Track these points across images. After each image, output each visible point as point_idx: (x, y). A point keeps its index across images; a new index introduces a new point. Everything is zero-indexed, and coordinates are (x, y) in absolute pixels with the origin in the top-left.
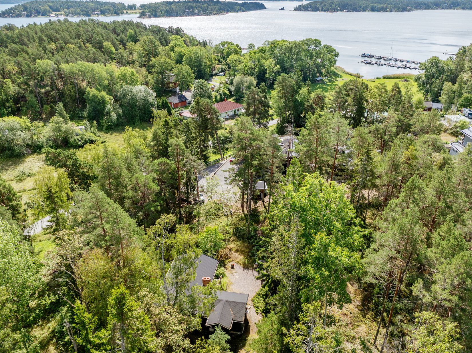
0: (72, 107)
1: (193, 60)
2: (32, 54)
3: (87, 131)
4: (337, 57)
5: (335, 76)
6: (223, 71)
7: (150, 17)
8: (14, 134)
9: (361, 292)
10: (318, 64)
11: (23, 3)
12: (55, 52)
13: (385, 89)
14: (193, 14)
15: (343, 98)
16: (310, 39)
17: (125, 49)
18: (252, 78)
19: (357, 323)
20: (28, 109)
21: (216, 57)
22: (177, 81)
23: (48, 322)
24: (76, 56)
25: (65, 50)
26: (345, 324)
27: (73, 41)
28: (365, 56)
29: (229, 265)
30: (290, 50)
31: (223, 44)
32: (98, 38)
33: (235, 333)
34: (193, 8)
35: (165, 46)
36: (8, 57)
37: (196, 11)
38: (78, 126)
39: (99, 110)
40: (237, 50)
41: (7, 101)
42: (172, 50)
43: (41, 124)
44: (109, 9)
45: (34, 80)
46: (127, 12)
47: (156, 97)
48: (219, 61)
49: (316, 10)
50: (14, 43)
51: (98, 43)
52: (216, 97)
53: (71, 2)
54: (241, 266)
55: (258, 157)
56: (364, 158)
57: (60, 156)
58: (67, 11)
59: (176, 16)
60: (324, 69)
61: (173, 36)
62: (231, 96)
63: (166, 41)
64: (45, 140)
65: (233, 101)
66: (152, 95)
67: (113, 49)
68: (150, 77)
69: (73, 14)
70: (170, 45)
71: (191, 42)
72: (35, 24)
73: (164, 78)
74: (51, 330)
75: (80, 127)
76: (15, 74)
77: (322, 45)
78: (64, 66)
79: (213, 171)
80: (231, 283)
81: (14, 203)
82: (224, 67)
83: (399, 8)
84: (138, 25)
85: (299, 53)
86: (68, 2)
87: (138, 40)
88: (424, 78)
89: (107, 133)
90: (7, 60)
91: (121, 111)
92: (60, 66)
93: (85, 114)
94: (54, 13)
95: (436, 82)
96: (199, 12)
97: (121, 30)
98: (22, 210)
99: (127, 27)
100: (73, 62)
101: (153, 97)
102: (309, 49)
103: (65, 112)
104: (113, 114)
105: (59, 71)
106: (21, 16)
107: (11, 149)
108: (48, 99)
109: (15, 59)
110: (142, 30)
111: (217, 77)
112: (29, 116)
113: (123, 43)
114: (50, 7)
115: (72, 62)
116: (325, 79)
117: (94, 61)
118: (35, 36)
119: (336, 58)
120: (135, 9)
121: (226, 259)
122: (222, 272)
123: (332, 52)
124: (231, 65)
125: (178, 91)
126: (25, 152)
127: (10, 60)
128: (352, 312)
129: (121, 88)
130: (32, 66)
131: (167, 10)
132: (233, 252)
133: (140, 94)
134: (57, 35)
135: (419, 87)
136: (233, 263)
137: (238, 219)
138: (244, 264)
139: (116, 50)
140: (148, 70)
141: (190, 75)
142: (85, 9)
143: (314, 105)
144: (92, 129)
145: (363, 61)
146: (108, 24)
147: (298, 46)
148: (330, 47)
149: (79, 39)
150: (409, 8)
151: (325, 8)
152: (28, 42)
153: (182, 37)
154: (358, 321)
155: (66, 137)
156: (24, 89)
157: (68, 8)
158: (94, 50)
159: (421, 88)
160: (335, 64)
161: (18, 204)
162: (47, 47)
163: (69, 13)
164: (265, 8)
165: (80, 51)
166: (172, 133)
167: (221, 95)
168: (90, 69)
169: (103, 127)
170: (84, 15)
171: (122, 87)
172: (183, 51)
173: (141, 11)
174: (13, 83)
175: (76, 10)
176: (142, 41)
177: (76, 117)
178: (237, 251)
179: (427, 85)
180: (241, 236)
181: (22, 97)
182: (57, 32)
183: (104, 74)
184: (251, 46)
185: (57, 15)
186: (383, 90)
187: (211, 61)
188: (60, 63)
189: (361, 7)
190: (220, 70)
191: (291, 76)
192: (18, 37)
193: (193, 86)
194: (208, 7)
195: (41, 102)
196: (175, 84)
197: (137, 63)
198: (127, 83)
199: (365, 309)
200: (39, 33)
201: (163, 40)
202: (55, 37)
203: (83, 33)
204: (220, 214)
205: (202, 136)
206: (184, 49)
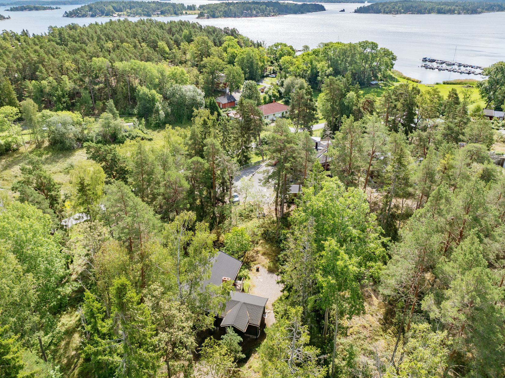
0: (123, 104)
1: (245, 61)
2: (89, 53)
3: (135, 128)
4: (395, 60)
5: (391, 81)
6: (274, 72)
7: (208, 18)
8: (65, 128)
9: (386, 306)
10: (374, 68)
11: (89, 3)
12: (112, 51)
13: (438, 95)
14: (251, 16)
15: (392, 102)
16: (367, 42)
17: (179, 49)
18: (303, 80)
19: (376, 337)
20: (81, 104)
21: (269, 59)
22: (227, 81)
23: (76, 311)
24: (130, 55)
25: (120, 48)
26: (363, 337)
27: (129, 40)
28: (426, 61)
29: (254, 268)
30: (344, 53)
31: (276, 46)
32: (153, 37)
33: (251, 336)
34: (251, 9)
35: (219, 47)
36: (68, 55)
37: (254, 12)
38: (127, 122)
39: (148, 108)
40: (291, 52)
41: (63, 96)
42: (225, 50)
43: (92, 119)
44: (169, 10)
45: (89, 77)
46: (186, 13)
47: (204, 97)
48: (272, 62)
49: (378, 12)
50: (74, 41)
51: (153, 42)
52: (265, 98)
53: (133, 2)
54: (266, 270)
55: (291, 159)
56: (396, 165)
57: (100, 151)
58: (129, 11)
59: (235, 17)
60: (380, 73)
61: (227, 37)
62: (281, 97)
63: (220, 42)
64: (95, 135)
65: (283, 103)
66: (200, 95)
67: (167, 49)
68: (201, 77)
69: (134, 14)
70: (223, 45)
71: (245, 43)
72: (96, 24)
73: (215, 78)
74: (78, 318)
75: (128, 124)
76: (72, 72)
77: (379, 49)
78: (118, 65)
79: (252, 172)
80: (254, 286)
81: (53, 193)
82: (275, 69)
83: (469, 10)
84: (194, 26)
85: (353, 55)
86: (130, 2)
87: (192, 41)
88: (487, 84)
89: (154, 130)
90: (66, 57)
91: (169, 110)
92: (114, 64)
93: (135, 111)
94: (117, 13)
95: (500, 89)
96: (257, 13)
97: (176, 31)
98: (60, 201)
99: (183, 28)
100: (127, 60)
101: (202, 97)
102: (365, 51)
103: (115, 109)
104: (162, 113)
105: (113, 69)
106: (86, 16)
107: (62, 142)
108: (101, 96)
109: (73, 56)
110: (197, 30)
111: (268, 78)
112: (82, 111)
113: (177, 43)
114: (114, 8)
115: (125, 60)
116: (381, 83)
117: (148, 60)
118: (94, 35)
119: (394, 62)
120: (195, 10)
121: (252, 261)
122: (246, 274)
123: (389, 55)
124: (283, 67)
125: (228, 91)
126: (75, 146)
127: (68, 58)
128: (372, 325)
129: (170, 87)
130: (88, 64)
131: (225, 11)
132: (259, 255)
133: (188, 93)
134: (115, 35)
135: (482, 93)
136: (258, 266)
137: (269, 222)
138: (269, 267)
139: (170, 50)
140: (199, 70)
141: (240, 76)
142: (146, 10)
143: (362, 109)
144: (140, 126)
145: (423, 65)
146: (165, 24)
147: (353, 49)
148: (388, 51)
149: (135, 38)
150: (479, 10)
151: (387, 10)
152: (87, 41)
153: (236, 38)
154: (378, 335)
155: (115, 132)
156: (80, 86)
157: (130, 9)
158: (148, 49)
159: (483, 95)
160: (392, 68)
161: (57, 195)
162: (104, 45)
163: (131, 13)
164: (325, 10)
165: (134, 50)
166: (210, 132)
167: (270, 97)
168: (142, 68)
169: (151, 124)
170: (145, 15)
171: (172, 86)
172: (236, 52)
173: (199, 12)
174: (70, 79)
175: (137, 11)
176: (196, 41)
177: (126, 114)
178: (264, 254)
179: (490, 92)
180: (270, 239)
181: (77, 93)
182: (115, 32)
183: (155, 73)
184: (306, 48)
185: (119, 15)
186: (436, 96)
187: (264, 62)
188: (114, 61)
189: (426, 9)
190: (272, 72)
191: (339, 79)
192: (79, 36)
193: (242, 86)
194: (266, 9)
195: (95, 99)
196: (225, 84)
197: (189, 63)
198: (176, 83)
199: (387, 323)
200: (99, 33)
201: (217, 41)
202: (113, 36)
203: (139, 32)
204: (253, 216)
205: (244, 137)
206: (237, 50)
